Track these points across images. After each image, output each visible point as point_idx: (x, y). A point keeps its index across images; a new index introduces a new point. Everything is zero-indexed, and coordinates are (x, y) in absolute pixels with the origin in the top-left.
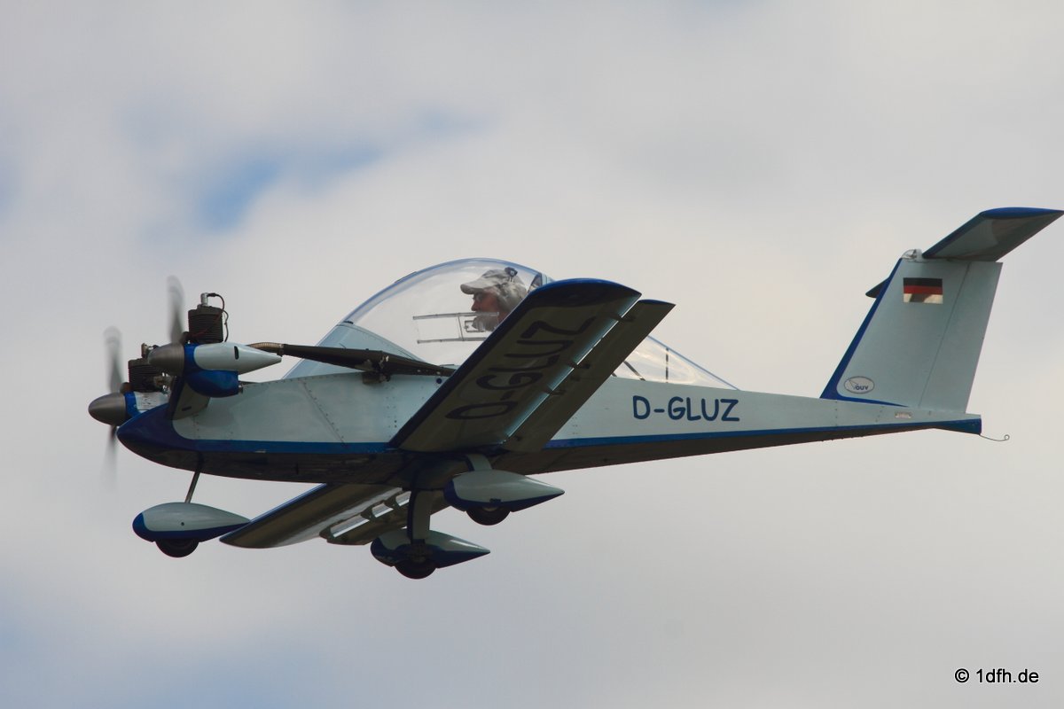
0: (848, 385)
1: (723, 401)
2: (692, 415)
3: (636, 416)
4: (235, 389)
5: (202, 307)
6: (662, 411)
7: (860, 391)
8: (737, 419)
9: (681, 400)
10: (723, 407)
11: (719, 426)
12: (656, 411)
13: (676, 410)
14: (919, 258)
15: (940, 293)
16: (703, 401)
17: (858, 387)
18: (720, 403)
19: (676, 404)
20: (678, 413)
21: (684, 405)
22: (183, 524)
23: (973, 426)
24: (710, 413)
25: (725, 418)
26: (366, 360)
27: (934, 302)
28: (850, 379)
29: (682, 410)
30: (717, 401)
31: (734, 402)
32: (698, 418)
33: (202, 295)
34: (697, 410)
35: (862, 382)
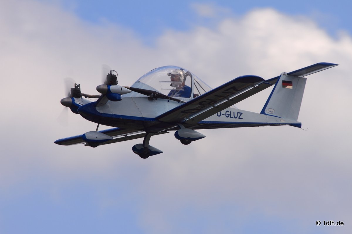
0: (268, 111)
1: (239, 113)
2: (231, 116)
3: (218, 116)
4: (120, 99)
5: (111, 74)
6: (224, 115)
7: (271, 113)
8: (242, 119)
9: (229, 112)
10: (239, 115)
11: (238, 120)
12: (223, 114)
13: (227, 115)
14: (286, 75)
15: (292, 86)
16: (234, 112)
17: (270, 112)
18: (238, 113)
19: (227, 113)
20: (227, 116)
21: (229, 113)
22: (96, 138)
23: (299, 125)
24: (236, 116)
25: (239, 118)
26: (152, 93)
27: (289, 88)
28: (268, 109)
29: (229, 114)
30: (237, 113)
31: (241, 113)
32: (233, 117)
33: (111, 71)
34: (232, 116)
35: (271, 110)
